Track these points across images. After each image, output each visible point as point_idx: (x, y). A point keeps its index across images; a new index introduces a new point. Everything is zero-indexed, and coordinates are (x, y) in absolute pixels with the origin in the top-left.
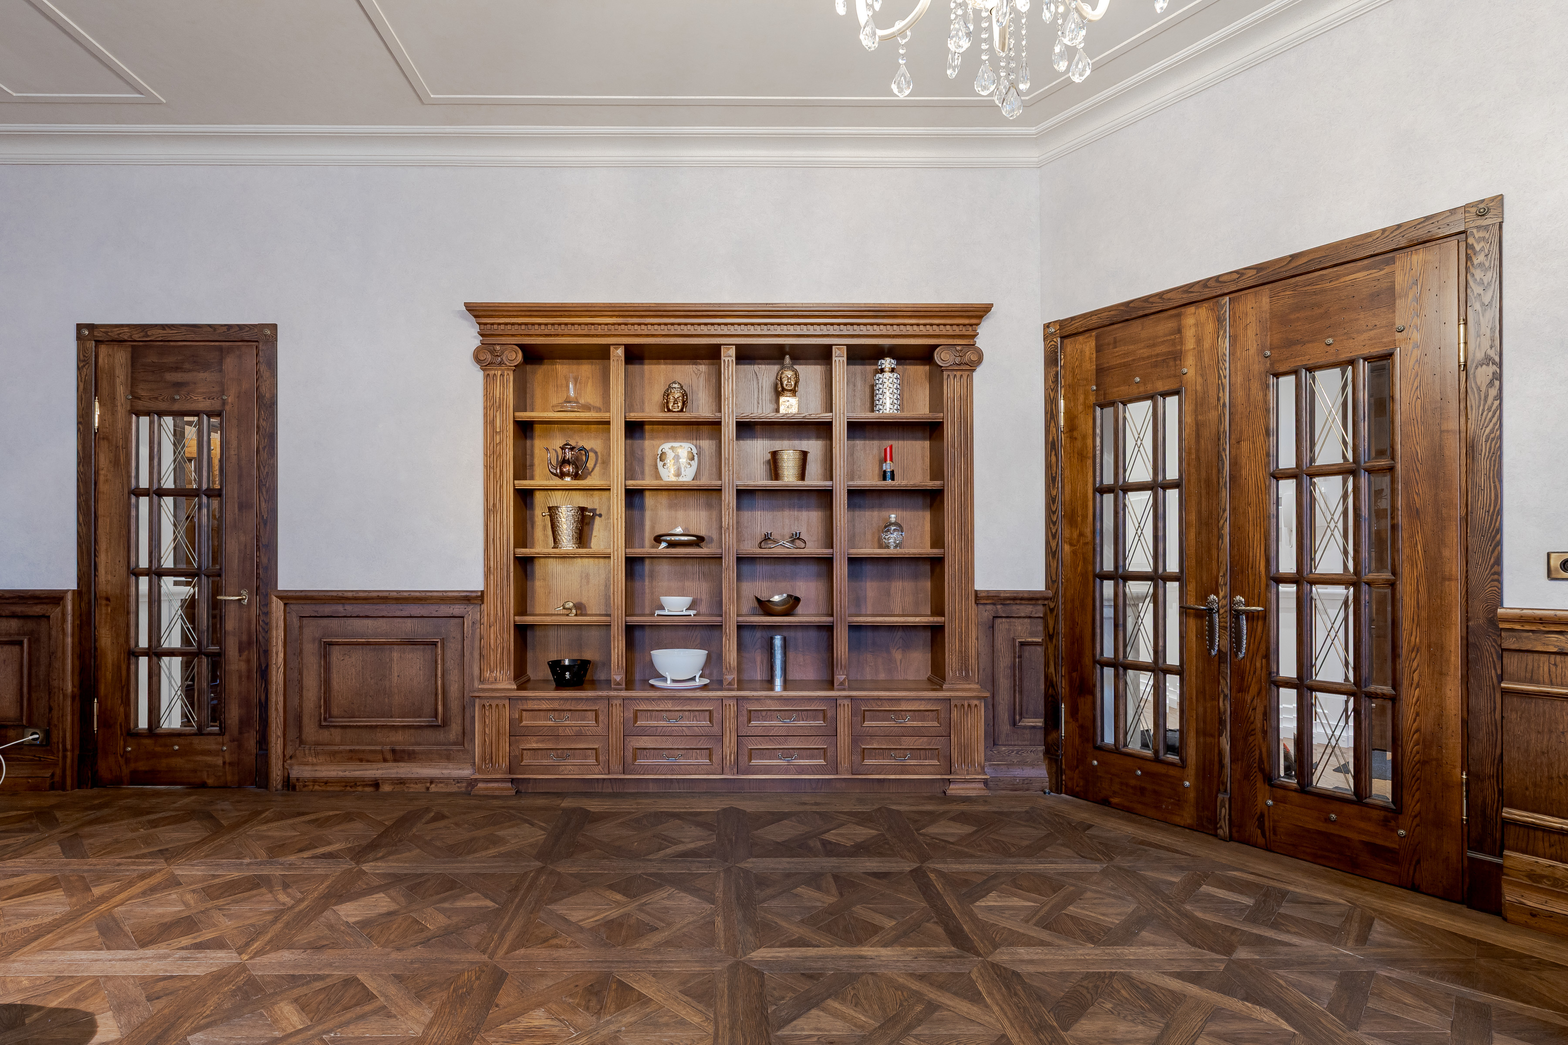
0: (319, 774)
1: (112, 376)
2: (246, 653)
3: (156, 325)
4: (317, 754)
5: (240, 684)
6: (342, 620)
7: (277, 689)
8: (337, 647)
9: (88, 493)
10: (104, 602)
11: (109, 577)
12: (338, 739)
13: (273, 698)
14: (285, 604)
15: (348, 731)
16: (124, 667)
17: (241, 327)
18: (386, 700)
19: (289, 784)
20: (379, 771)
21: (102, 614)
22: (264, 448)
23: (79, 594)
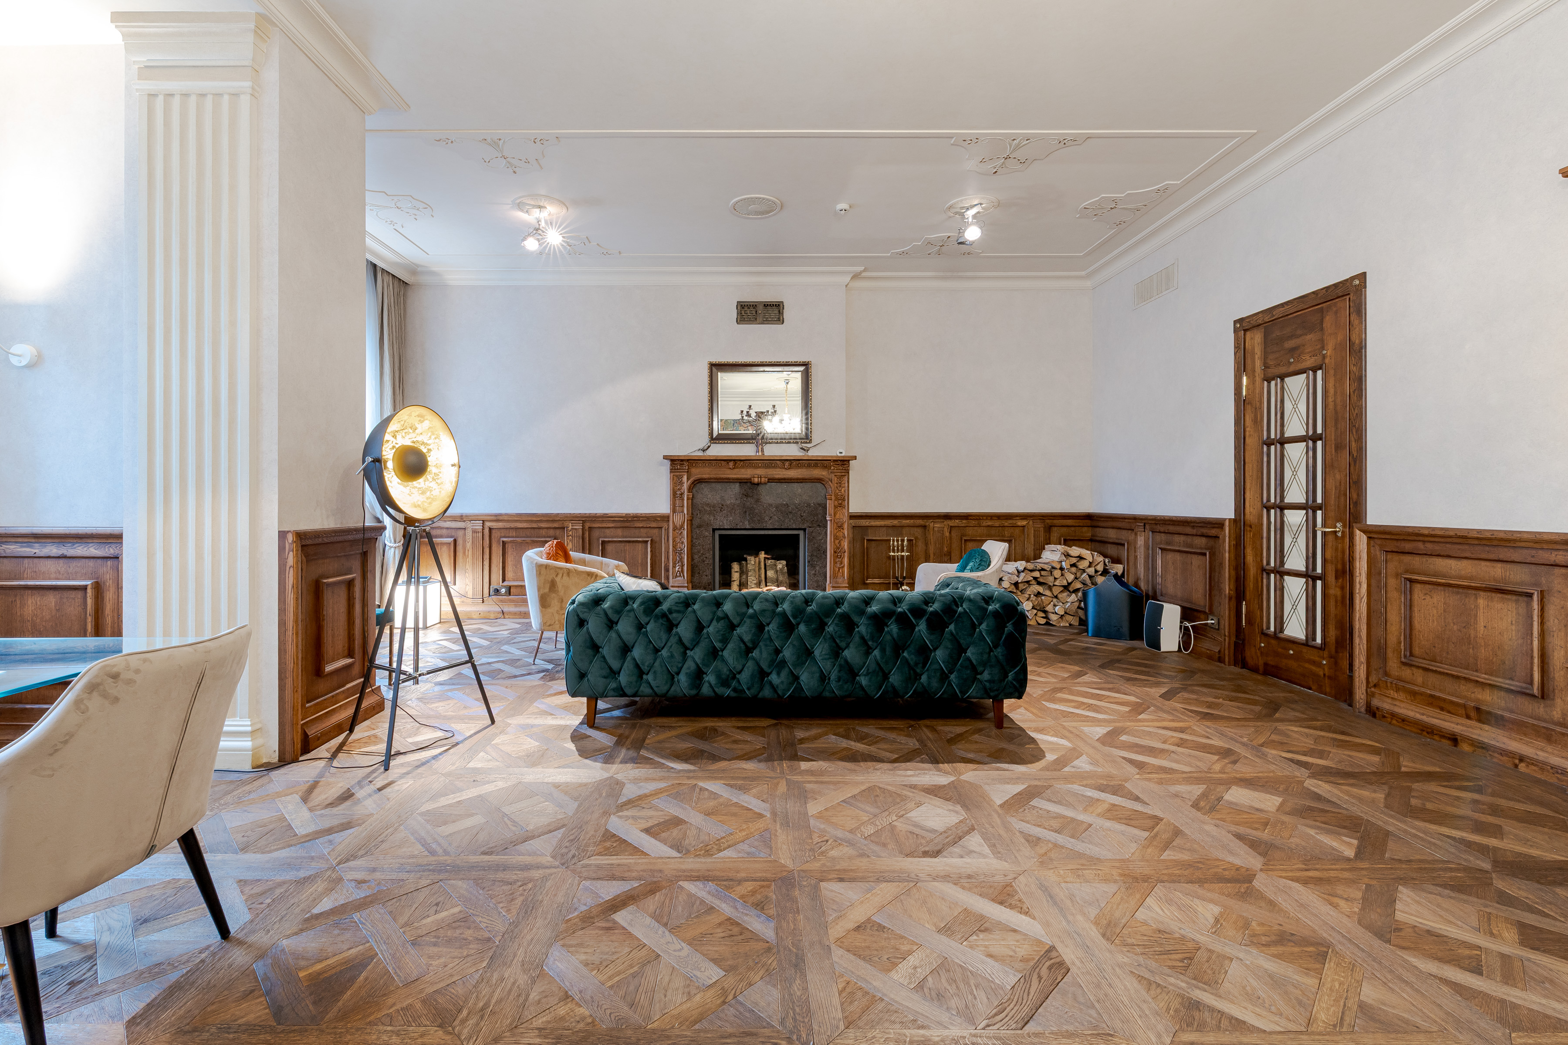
0: (1397, 710)
1: (1253, 354)
2: (1340, 581)
3: (1278, 305)
4: (1398, 690)
5: (1336, 606)
6: (1424, 559)
7: (1360, 617)
8: (1419, 585)
9: (1240, 446)
10: (1249, 529)
11: (1252, 510)
12: (1420, 680)
13: (1357, 626)
14: (1369, 538)
15: (1431, 674)
16: (1260, 579)
17: (1336, 285)
18: (1471, 651)
19: (1372, 712)
20: (1459, 727)
21: (1249, 536)
22: (1354, 392)
23: (1235, 522)
